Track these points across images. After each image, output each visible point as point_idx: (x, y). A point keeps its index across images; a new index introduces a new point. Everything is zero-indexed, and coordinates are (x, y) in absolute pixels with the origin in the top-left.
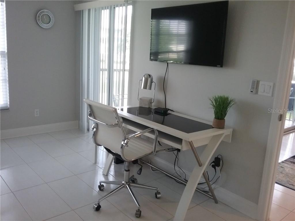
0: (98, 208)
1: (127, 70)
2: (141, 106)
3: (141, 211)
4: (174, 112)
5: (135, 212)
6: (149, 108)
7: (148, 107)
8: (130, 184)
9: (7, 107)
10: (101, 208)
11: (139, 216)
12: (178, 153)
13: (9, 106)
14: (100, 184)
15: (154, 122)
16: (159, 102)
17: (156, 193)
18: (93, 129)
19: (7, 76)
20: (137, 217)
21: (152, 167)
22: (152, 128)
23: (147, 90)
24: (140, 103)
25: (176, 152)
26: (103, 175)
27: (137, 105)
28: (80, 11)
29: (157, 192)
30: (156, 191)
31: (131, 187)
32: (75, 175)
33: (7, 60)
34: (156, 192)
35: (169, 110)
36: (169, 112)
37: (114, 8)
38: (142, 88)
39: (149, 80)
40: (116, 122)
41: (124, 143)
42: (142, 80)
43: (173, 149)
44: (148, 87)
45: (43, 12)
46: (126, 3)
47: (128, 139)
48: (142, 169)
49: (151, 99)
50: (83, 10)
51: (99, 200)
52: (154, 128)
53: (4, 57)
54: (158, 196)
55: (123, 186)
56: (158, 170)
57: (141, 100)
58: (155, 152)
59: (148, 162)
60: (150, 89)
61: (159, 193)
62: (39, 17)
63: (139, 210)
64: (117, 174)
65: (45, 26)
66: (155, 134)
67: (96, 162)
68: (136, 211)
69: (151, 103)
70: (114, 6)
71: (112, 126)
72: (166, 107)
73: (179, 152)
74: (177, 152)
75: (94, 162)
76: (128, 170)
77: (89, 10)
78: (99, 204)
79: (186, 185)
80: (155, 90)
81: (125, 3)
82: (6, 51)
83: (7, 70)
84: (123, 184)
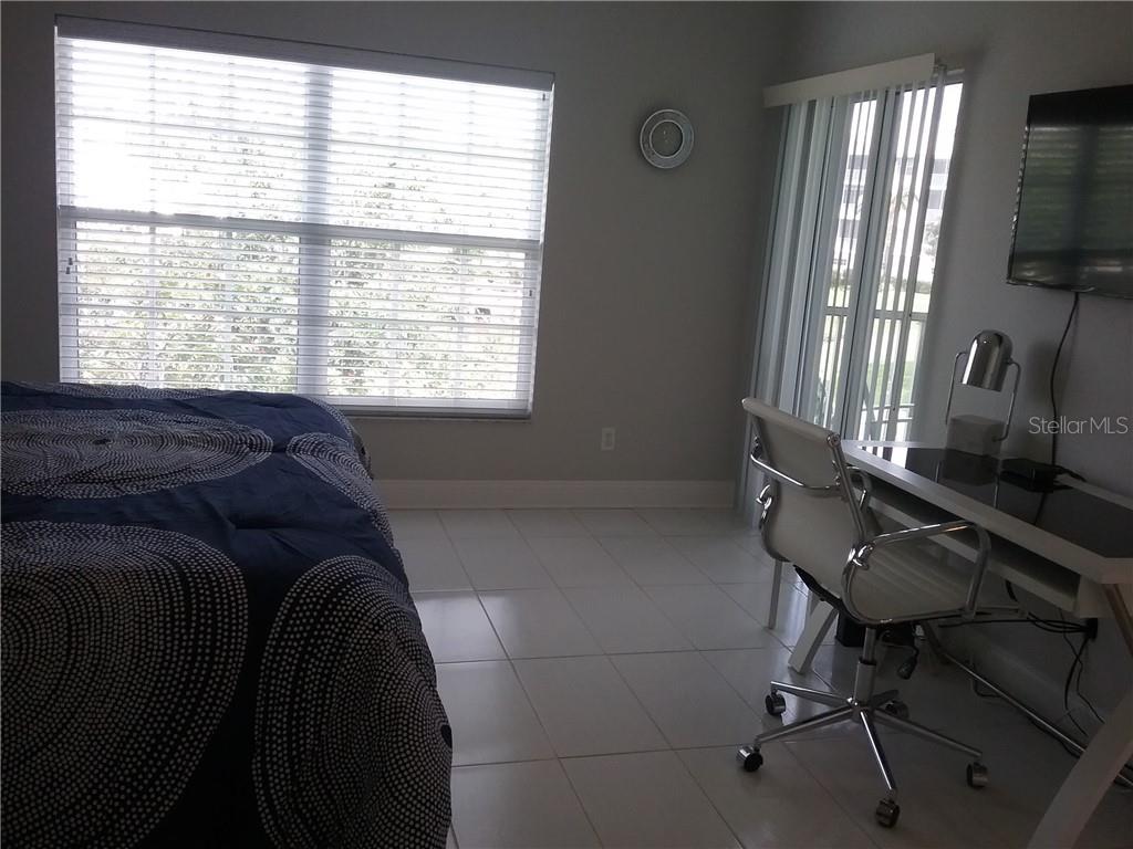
0: (753, 764)
1: (918, 317)
2: (954, 448)
3: (898, 808)
4: (1084, 480)
5: (878, 805)
6: (985, 457)
7: (981, 454)
8: (873, 710)
9: (526, 410)
10: (761, 767)
11: (887, 822)
12: (1085, 642)
13: (530, 408)
14: (774, 694)
15: (1001, 510)
16: (1027, 438)
17: (970, 767)
18: (764, 500)
19: (537, 316)
20: (881, 824)
21: (977, 681)
22: (972, 524)
23: (985, 394)
24: (953, 436)
25: (1077, 638)
26: (791, 669)
27: (939, 440)
28: (783, 106)
29: (976, 764)
30: (971, 761)
31: (876, 724)
32: (696, 650)
33: (540, 268)
34: (972, 764)
35: (1063, 471)
36: (1062, 479)
37: (898, 93)
38: (965, 382)
39: (996, 353)
40: (833, 480)
41: (855, 557)
42: (968, 353)
43: (1064, 623)
44: (988, 379)
45: (662, 116)
46: (940, 75)
47: (873, 545)
48: (916, 662)
49: (998, 426)
50: (790, 105)
51: (759, 737)
52: (976, 522)
53: (534, 258)
54: (977, 778)
55: (849, 713)
56: (999, 696)
57: (957, 425)
58: (972, 609)
59: (966, 663)
60: (997, 386)
61: (983, 770)
62: (647, 132)
63: (892, 802)
64: (842, 677)
65: (661, 161)
66: (981, 545)
67: (774, 624)
68: (881, 803)
69: (997, 440)
70: (899, 87)
71: (822, 493)
72: (1054, 461)
73: (1089, 642)
74: (1083, 640)
75: (765, 623)
76: (870, 659)
77: (812, 104)
78: (757, 750)
79: (1081, 753)
80: (1015, 391)
81: (936, 75)
82: (542, 240)
83: (538, 298)
84: (850, 706)
